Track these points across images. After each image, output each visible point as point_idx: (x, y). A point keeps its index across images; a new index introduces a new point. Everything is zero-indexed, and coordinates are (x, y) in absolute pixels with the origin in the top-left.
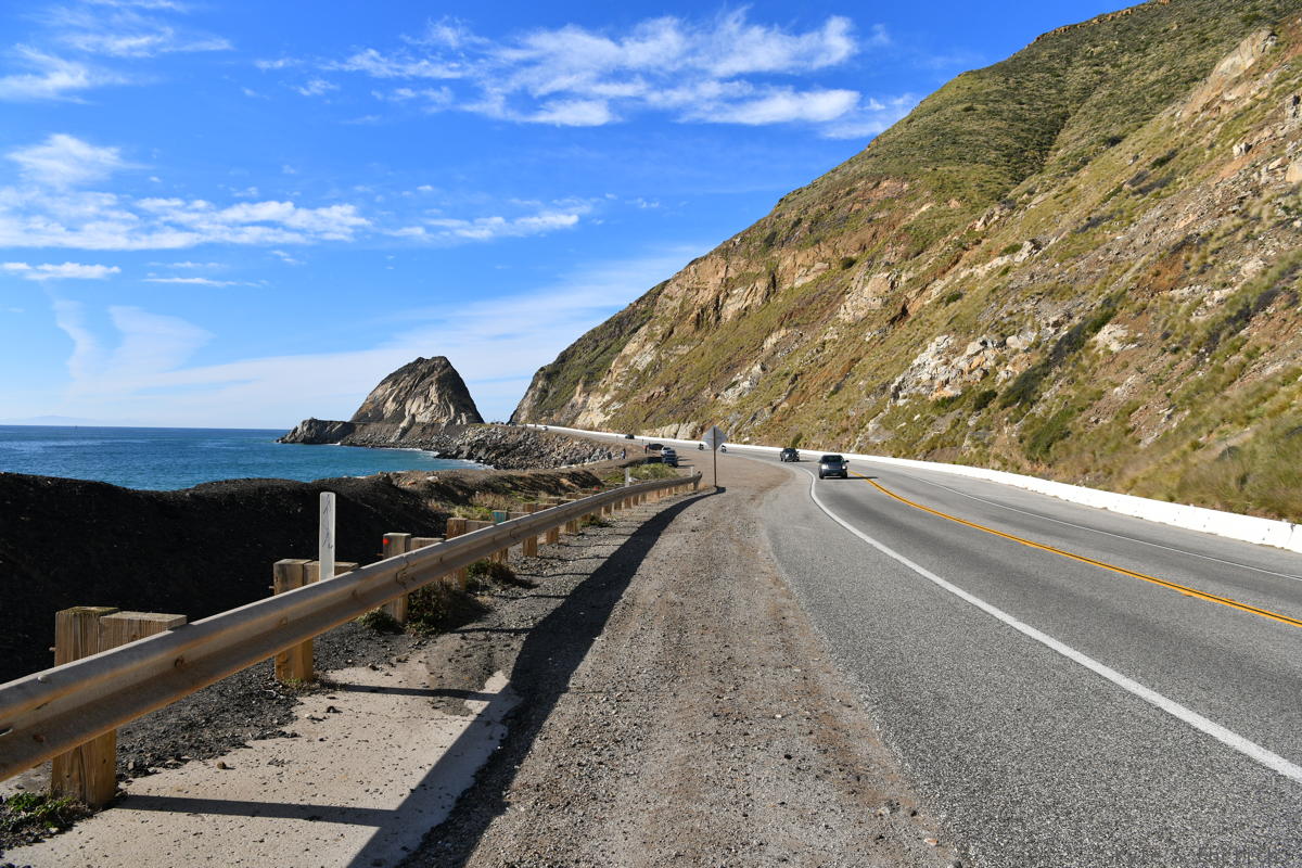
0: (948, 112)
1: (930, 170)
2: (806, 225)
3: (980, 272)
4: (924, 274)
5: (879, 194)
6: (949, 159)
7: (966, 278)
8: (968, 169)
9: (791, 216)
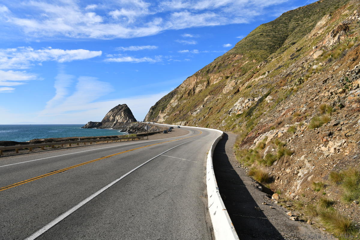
0: (256, 36)
1: (249, 52)
2: (217, 67)
3: (256, 80)
4: (244, 80)
5: (236, 59)
6: (254, 49)
7: (253, 82)
8: (259, 51)
9: (214, 65)
